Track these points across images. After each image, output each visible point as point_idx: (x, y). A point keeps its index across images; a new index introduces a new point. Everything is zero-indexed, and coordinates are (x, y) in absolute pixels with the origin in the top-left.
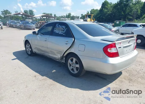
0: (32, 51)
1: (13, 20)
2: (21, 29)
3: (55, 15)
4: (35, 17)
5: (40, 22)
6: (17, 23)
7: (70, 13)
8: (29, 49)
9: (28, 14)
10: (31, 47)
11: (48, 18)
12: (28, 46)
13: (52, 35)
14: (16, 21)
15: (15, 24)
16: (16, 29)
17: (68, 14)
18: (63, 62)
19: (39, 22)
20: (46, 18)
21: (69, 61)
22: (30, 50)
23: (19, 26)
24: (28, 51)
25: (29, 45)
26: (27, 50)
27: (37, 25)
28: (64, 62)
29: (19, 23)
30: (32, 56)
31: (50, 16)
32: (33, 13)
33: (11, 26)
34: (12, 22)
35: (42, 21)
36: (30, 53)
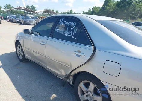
0: (23, 56)
1: (14, 15)
2: (21, 24)
3: (57, 11)
4: (36, 12)
5: (42, 18)
6: (17, 18)
7: (72, 10)
8: (21, 52)
9: (30, 10)
10: (22, 51)
11: (49, 14)
12: (19, 48)
13: (52, 37)
14: (16, 16)
15: (15, 18)
16: (16, 24)
17: (69, 11)
18: (69, 83)
19: (40, 18)
20: (47, 13)
21: (82, 85)
22: (22, 54)
23: (19, 21)
24: (19, 55)
25: (21, 48)
26: (18, 53)
27: (38, 20)
28: (71, 83)
29: (19, 17)
30: (24, 62)
31: (52, 12)
32: (35, 9)
33: (11, 21)
34: (13, 17)
35: (43, 16)
36: (21, 58)
